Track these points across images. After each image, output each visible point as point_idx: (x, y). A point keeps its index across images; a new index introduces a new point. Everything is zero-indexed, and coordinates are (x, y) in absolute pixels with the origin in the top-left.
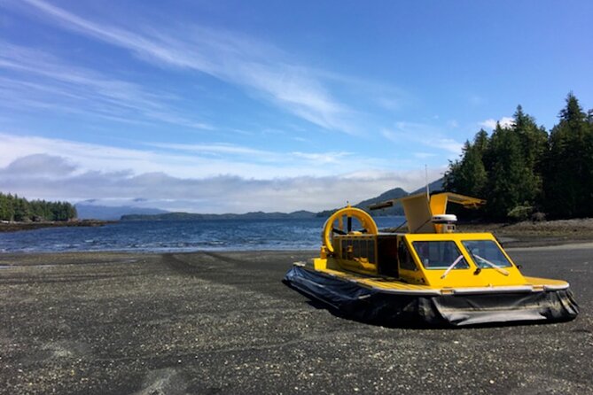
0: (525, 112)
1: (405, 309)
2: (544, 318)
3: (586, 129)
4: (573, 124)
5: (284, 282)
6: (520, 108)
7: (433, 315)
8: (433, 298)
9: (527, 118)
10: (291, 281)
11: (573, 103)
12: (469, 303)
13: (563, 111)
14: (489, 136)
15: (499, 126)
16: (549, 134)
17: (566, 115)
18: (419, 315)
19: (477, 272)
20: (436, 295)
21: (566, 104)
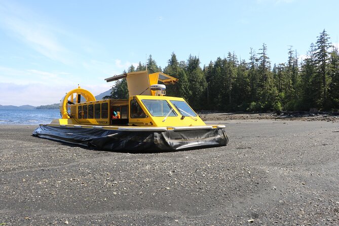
0: (153, 59)
1: (145, 141)
2: (218, 143)
3: (179, 70)
4: (174, 66)
5: (34, 135)
6: (151, 56)
7: (163, 144)
8: (163, 133)
9: (154, 62)
10: (40, 134)
11: (174, 57)
12: (182, 136)
13: (170, 60)
14: (135, 69)
15: (140, 64)
16: (163, 70)
17: (170, 62)
18: (155, 144)
19: (182, 118)
20: (164, 131)
21: (171, 57)
